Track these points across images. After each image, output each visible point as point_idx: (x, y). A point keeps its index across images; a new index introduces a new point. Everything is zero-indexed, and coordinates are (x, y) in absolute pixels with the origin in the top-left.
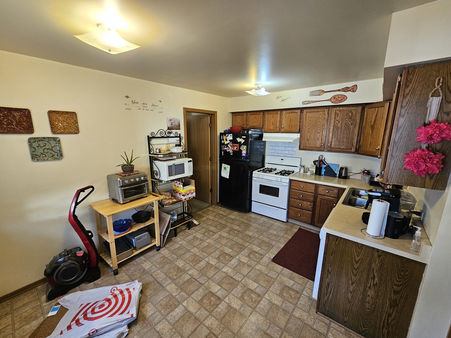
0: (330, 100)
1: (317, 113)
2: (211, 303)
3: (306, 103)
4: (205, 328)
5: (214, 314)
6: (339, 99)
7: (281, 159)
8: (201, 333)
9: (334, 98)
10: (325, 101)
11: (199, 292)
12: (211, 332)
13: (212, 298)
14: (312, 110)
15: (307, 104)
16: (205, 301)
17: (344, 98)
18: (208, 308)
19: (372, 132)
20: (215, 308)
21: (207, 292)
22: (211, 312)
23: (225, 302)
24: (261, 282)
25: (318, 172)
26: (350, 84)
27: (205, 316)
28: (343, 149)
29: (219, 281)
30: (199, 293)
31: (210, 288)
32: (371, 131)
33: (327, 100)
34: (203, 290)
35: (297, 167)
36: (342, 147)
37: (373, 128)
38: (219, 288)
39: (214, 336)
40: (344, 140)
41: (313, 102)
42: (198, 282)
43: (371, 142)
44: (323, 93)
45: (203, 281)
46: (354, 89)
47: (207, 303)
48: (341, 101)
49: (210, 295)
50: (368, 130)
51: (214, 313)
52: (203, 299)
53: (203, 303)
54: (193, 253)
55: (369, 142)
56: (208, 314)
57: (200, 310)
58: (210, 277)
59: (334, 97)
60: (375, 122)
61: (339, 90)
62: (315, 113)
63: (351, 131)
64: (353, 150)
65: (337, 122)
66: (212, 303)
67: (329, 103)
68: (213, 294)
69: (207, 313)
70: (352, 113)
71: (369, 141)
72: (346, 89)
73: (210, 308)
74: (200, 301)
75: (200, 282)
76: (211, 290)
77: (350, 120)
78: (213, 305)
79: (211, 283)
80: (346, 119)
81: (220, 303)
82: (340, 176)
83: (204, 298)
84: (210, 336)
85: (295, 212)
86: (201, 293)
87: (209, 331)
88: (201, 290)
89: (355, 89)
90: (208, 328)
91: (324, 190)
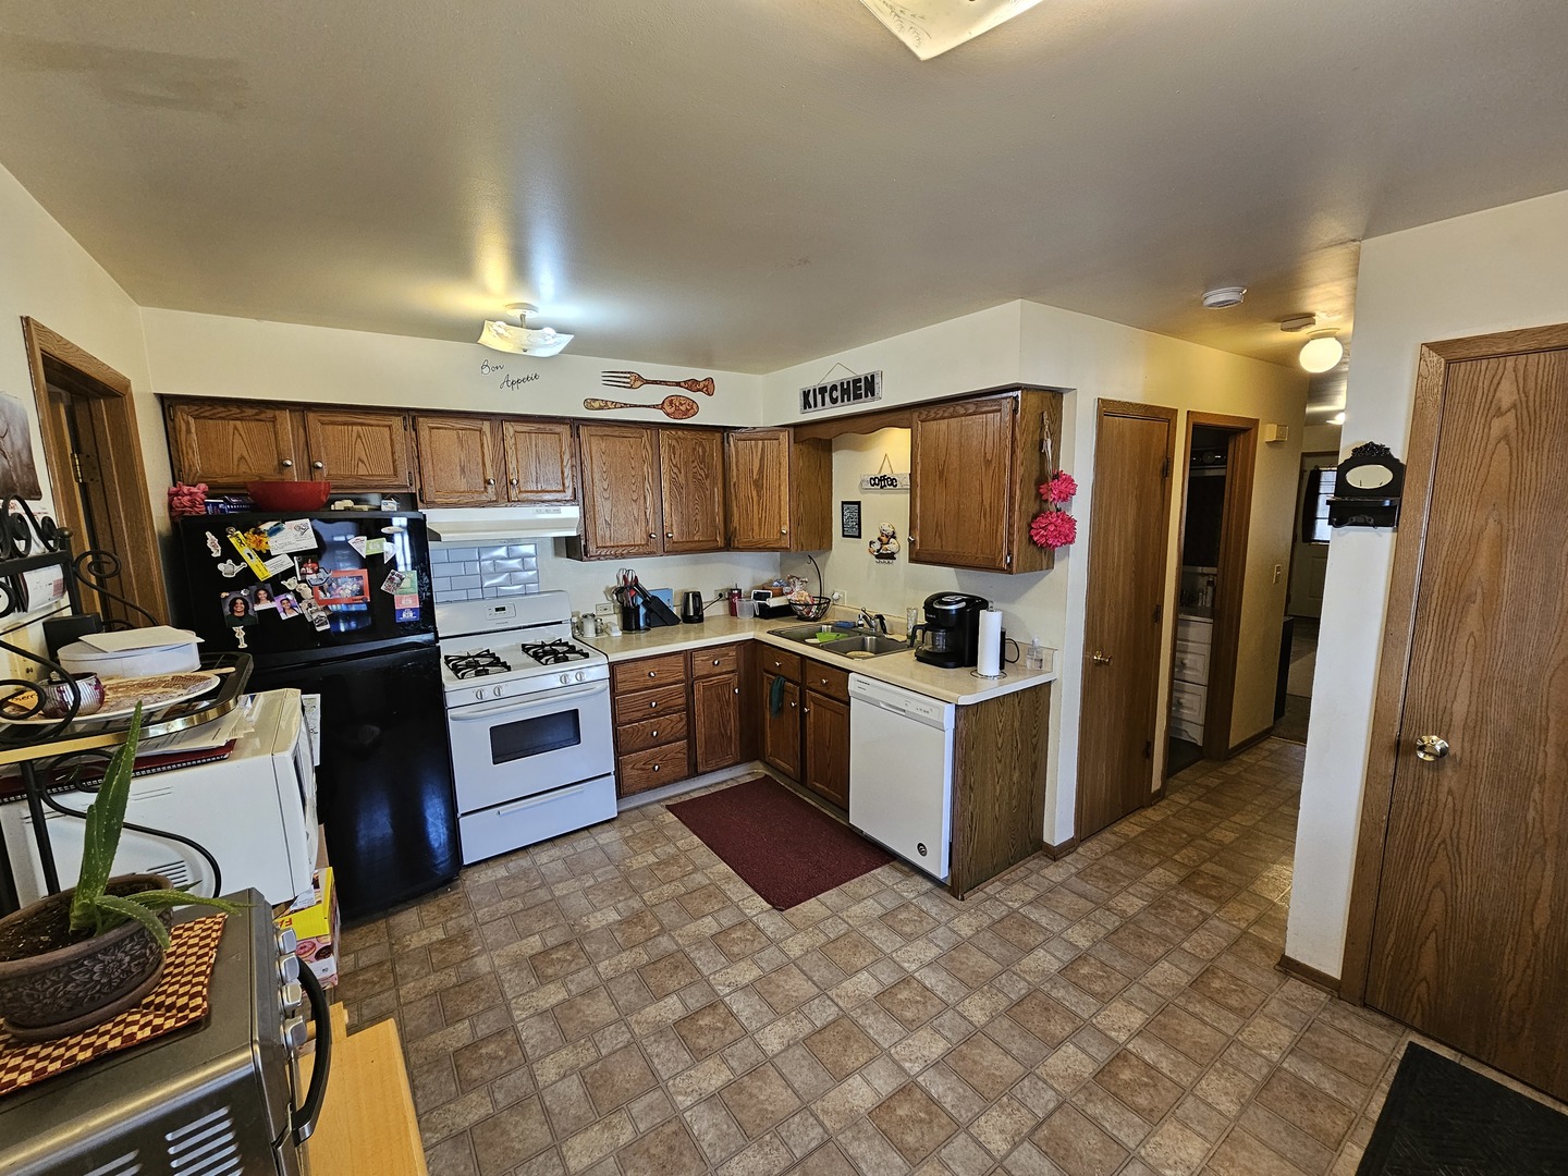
0: (661, 407)
1: (621, 439)
2: (921, 1121)
3: (596, 405)
4: (1015, 1153)
5: (964, 1116)
6: (683, 408)
7: (497, 610)
8: (1034, 1170)
9: (671, 403)
10: (649, 407)
11: (868, 1156)
12: (1029, 1137)
13: (900, 1112)
14: (608, 431)
15: (601, 408)
16: (910, 1139)
17: (692, 408)
18: (942, 1135)
19: (759, 497)
20: (944, 1110)
21: (870, 1128)
22: (959, 1127)
23: (920, 1073)
24: (858, 962)
25: (629, 622)
26: (700, 374)
27: (972, 1147)
28: (699, 541)
29: (823, 1075)
30: (872, 1157)
31: (851, 1111)
32: (754, 494)
33: (654, 407)
34: (859, 1139)
35: (560, 623)
36: (696, 538)
37: (758, 484)
38: (856, 1081)
39: (1040, 1130)
40: (698, 518)
41: (616, 405)
42: (810, 1154)
43: (760, 520)
44: (639, 383)
45: (812, 1135)
46: (707, 387)
47: (920, 1134)
48: (686, 414)
49: (887, 1118)
50: (745, 490)
51: (961, 1116)
52: (899, 1145)
53: (917, 1150)
54: (606, 1157)
55: (756, 521)
56: (963, 1136)
57: (950, 1163)
58: (795, 1103)
59: (670, 400)
60: (763, 472)
61: (678, 384)
62: (615, 439)
63: (708, 493)
64: (720, 541)
65: (675, 470)
66: (922, 1115)
67: (659, 417)
68: (884, 1106)
69: (961, 1139)
70: (704, 448)
71: (756, 516)
72: (692, 385)
73: (941, 1127)
74: (910, 1157)
75: (813, 1145)
76: (862, 1111)
77: (702, 466)
78: (929, 1113)
79: (829, 1106)
80: (693, 462)
81: (924, 1091)
82: (687, 619)
83: (895, 1140)
84: (1042, 1143)
85: (639, 766)
86: (871, 1148)
87: (1026, 1144)
88: (855, 1149)
89: (710, 387)
90: (1015, 1146)
91: (708, 660)
